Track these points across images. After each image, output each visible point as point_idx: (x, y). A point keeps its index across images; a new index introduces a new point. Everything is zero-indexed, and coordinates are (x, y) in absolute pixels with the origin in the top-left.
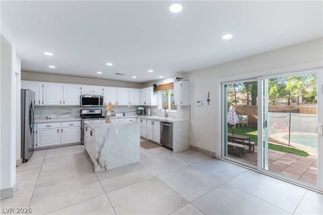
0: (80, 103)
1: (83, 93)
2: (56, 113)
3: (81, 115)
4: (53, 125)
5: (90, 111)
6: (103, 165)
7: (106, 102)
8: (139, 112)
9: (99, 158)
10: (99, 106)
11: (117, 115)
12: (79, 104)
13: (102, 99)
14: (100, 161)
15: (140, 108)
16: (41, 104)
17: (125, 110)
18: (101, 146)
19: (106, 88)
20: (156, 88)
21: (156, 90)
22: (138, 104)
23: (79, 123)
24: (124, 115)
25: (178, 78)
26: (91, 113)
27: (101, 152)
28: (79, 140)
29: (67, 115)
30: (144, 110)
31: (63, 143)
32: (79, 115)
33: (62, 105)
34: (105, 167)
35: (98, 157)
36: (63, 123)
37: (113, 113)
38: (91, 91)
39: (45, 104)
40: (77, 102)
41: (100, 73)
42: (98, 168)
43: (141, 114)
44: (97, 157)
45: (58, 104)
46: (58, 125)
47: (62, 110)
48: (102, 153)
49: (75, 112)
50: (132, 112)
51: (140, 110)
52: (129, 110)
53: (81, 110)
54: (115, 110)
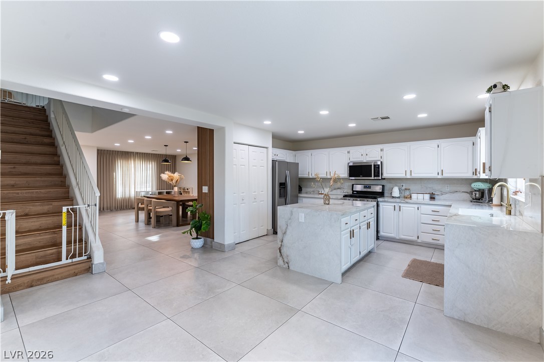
0: (348, 174)
1: (351, 160)
3: (354, 192)
5: (365, 187)
6: (286, 260)
7: (387, 173)
8: (477, 195)
9: (281, 248)
10: (373, 178)
11: (414, 196)
13: (377, 168)
14: (282, 252)
15: (477, 185)
17: (436, 188)
18: (284, 232)
19: (387, 147)
24: (432, 198)
27: (284, 241)
34: (287, 263)
35: (280, 246)
37: (407, 193)
38: (362, 155)
41: (352, 125)
42: (280, 261)
43: (479, 199)
50: (456, 194)
51: (479, 190)
52: (447, 188)
53: (353, 185)
54: (413, 187)
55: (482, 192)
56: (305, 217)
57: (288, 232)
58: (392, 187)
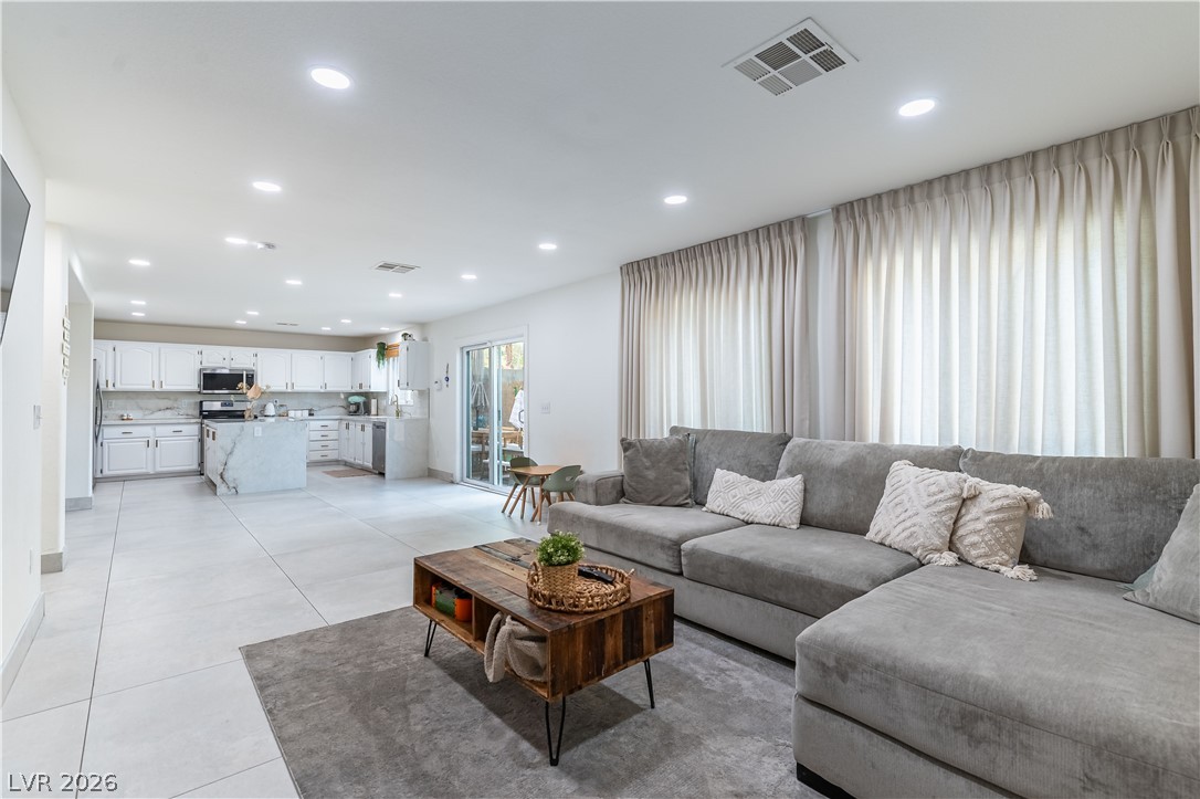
0: (199, 386)
1: (205, 364)
2: (141, 409)
3: (201, 412)
4: (136, 431)
5: (223, 405)
6: (231, 485)
7: (261, 382)
8: (353, 408)
9: (224, 474)
11: (292, 413)
12: (196, 388)
13: (253, 378)
14: (225, 477)
15: (354, 399)
16: (111, 388)
17: (315, 403)
18: (229, 453)
19: (263, 352)
20: (384, 351)
21: (383, 355)
22: (349, 389)
23: (196, 428)
24: (311, 415)
25: (406, 334)
26: (225, 408)
28: (195, 466)
29: (168, 413)
30: (364, 403)
31: (159, 469)
32: (197, 413)
33: (157, 389)
34: (234, 488)
35: (222, 471)
36: (158, 428)
37: (282, 410)
38: (223, 359)
39: (119, 387)
40: (192, 383)
42: (221, 489)
43: (355, 413)
44: (220, 470)
45: (148, 387)
46: (147, 431)
47: (157, 401)
48: (229, 464)
49: (188, 406)
50: (334, 409)
51: (355, 404)
52: (325, 403)
53: (201, 402)
54: (289, 403)
55: (358, 405)
56: (263, 430)
57: (236, 451)
58: (263, 403)
